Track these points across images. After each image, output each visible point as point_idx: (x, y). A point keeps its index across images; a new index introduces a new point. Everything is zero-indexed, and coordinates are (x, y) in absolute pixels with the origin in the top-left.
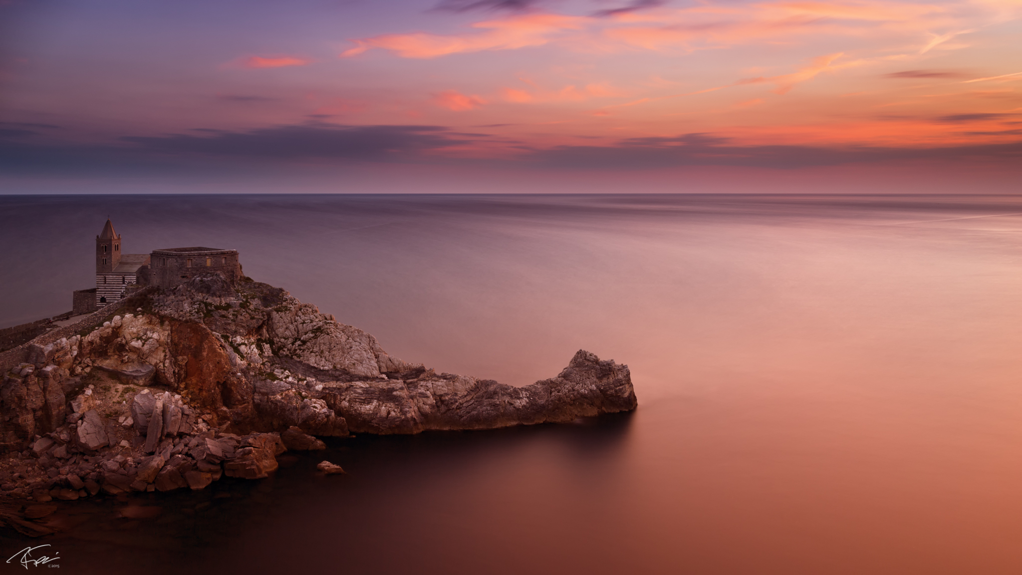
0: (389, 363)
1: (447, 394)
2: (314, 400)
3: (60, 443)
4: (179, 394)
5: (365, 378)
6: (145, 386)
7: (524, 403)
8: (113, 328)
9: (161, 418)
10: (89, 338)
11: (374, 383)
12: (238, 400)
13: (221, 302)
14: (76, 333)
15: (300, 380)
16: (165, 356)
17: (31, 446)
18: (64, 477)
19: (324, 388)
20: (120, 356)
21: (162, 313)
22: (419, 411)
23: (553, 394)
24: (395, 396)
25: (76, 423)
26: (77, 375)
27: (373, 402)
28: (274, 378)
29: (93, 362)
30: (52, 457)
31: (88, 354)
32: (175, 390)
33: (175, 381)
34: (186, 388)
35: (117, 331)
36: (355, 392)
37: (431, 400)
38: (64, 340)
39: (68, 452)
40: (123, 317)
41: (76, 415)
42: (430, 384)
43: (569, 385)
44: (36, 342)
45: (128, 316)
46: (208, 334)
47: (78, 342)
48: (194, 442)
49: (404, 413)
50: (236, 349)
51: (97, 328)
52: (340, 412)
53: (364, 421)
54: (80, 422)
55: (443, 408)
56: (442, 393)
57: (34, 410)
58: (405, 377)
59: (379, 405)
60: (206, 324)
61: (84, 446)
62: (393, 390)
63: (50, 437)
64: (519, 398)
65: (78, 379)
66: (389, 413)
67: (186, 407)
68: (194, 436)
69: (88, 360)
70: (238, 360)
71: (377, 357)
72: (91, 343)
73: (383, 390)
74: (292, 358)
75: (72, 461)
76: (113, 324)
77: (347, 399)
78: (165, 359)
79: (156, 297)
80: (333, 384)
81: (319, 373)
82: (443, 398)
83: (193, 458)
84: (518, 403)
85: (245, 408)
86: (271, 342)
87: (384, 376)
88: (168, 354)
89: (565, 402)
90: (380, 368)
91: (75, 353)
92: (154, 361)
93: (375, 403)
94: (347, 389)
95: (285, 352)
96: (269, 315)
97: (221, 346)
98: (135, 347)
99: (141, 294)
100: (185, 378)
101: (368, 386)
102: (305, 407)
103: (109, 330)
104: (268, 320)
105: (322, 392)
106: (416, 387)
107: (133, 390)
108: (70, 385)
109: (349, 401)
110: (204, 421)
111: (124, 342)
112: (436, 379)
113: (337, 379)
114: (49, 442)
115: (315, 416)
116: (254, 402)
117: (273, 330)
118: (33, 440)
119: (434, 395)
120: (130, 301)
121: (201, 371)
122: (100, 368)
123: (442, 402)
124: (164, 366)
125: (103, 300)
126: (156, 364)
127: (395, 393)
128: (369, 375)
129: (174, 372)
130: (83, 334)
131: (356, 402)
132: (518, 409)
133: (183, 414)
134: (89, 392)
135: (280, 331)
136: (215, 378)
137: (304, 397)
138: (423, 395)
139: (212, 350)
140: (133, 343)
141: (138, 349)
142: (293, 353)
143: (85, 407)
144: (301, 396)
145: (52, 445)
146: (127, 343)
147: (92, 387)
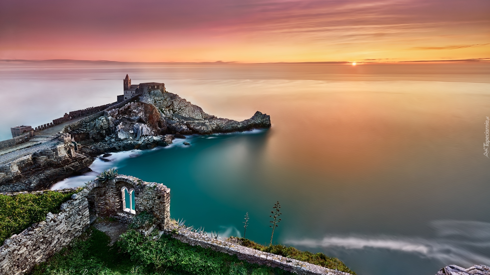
0: (205, 115)
1: (220, 124)
2: (184, 126)
3: (113, 138)
4: (147, 124)
5: (198, 120)
6: (137, 122)
7: (240, 126)
9: (141, 131)
10: (121, 109)
11: (200, 121)
12: (163, 126)
13: (159, 99)
15: (180, 120)
16: (143, 114)
17: (105, 139)
18: (114, 147)
19: (186, 123)
20: (130, 114)
21: (142, 102)
22: (212, 128)
23: (249, 123)
25: (117, 132)
26: (118, 119)
28: (173, 120)
29: (122, 116)
30: (111, 142)
31: (121, 113)
32: (145, 123)
33: (145, 121)
34: (148, 123)
35: (129, 107)
36: (195, 123)
37: (216, 126)
38: (114, 109)
39: (115, 140)
40: (131, 103)
41: (118, 130)
42: (215, 121)
43: (253, 121)
44: (105, 110)
46: (155, 108)
47: (118, 110)
48: (150, 137)
49: (208, 129)
50: (163, 112)
51: (123, 106)
52: (190, 129)
53: (197, 131)
55: (218, 128)
57: (105, 129)
58: (209, 119)
60: (154, 105)
61: (120, 139)
62: (205, 123)
63: (110, 136)
64: (239, 125)
66: (204, 129)
67: (148, 128)
68: (150, 136)
69: (121, 115)
70: (163, 115)
71: (202, 114)
72: (122, 110)
73: (203, 123)
74: (178, 114)
75: (116, 142)
76: (128, 105)
78: (143, 115)
79: (140, 97)
80: (189, 121)
81: (185, 119)
82: (219, 125)
83: (150, 142)
85: (165, 128)
86: (172, 110)
87: (203, 119)
89: (252, 125)
90: (202, 117)
91: (117, 113)
92: (139, 115)
93: (200, 126)
94: (193, 123)
95: (177, 113)
96: (172, 102)
97: (158, 111)
99: (136, 96)
100: (148, 120)
101: (198, 122)
102: (181, 127)
103: (127, 107)
104: (172, 104)
105: (186, 124)
106: (212, 122)
107: (134, 123)
108: (116, 122)
109: (193, 126)
110: (153, 131)
112: (217, 120)
114: (110, 138)
115: (184, 130)
116: (167, 126)
117: (173, 107)
118: (105, 137)
119: (216, 124)
120: (133, 98)
121: (153, 118)
122: (124, 117)
123: (218, 126)
124: (142, 117)
125: (126, 98)
127: (206, 124)
128: (199, 119)
129: (145, 118)
130: (120, 108)
131: (195, 126)
132: (239, 128)
133: (147, 129)
134: (121, 124)
135: (175, 107)
136: (157, 120)
137: (181, 125)
138: (213, 124)
139: (156, 112)
140: (134, 110)
141: (135, 112)
142: (179, 113)
143: (120, 128)
144: (180, 124)
145: (111, 138)
146: (132, 110)
147: (122, 123)
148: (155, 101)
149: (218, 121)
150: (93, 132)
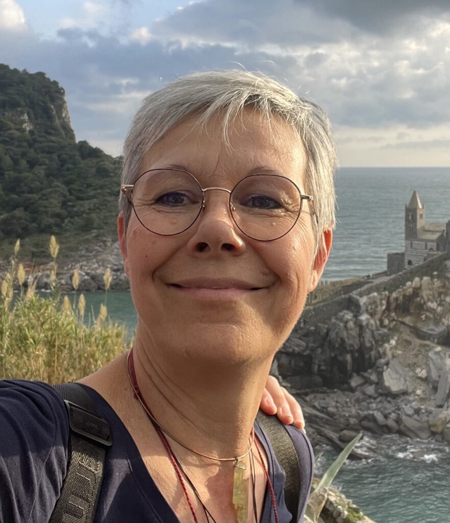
3: (370, 383)
8: (414, 288)
10: (394, 295)
14: (385, 289)
17: (349, 381)
18: (371, 412)
20: (419, 314)
25: (382, 368)
29: (398, 316)
30: (364, 393)
31: (394, 309)
35: (417, 291)
38: (376, 294)
39: (376, 392)
40: (421, 279)
41: (383, 361)
45: (425, 278)
47: (386, 297)
51: (401, 287)
54: (385, 367)
61: (388, 389)
63: (363, 377)
65: (386, 330)
69: (393, 314)
72: (396, 299)
75: (379, 399)
76: (414, 285)
91: (384, 307)
98: (431, 308)
99: (436, 259)
103: (411, 290)
107: (428, 346)
108: (379, 334)
111: (422, 302)
114: (362, 381)
118: (351, 377)
122: (403, 323)
125: (410, 263)
130: (391, 291)
134: (393, 342)
140: (430, 304)
143: (389, 354)
145: (364, 384)
146: (425, 303)
147: (396, 338)
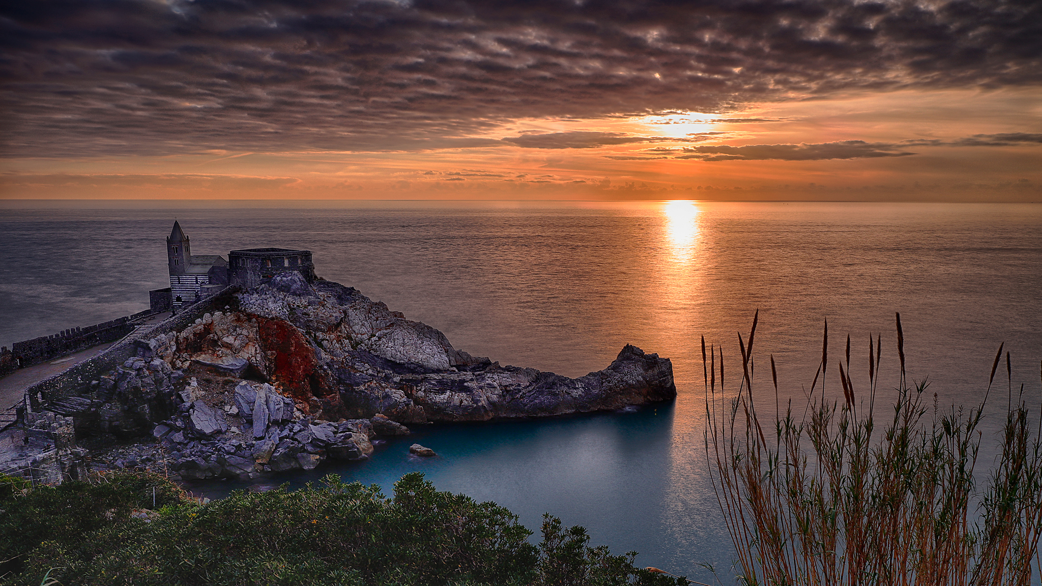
0: (459, 357)
1: (512, 385)
2: (393, 390)
3: (178, 430)
5: (438, 371)
6: (242, 378)
7: (579, 393)
8: (204, 325)
9: (265, 407)
10: (183, 334)
11: (446, 377)
12: (326, 391)
14: (171, 329)
15: (379, 372)
16: (256, 350)
19: (401, 380)
20: (214, 351)
21: (249, 311)
22: (488, 400)
23: (604, 384)
24: (466, 386)
25: (188, 412)
27: (446, 392)
28: (357, 370)
29: (191, 356)
31: (184, 349)
33: (267, 374)
34: (277, 380)
35: (208, 328)
37: (498, 391)
39: (185, 438)
40: (212, 315)
41: (187, 405)
42: (496, 377)
43: (618, 376)
44: (139, 338)
45: (218, 314)
46: (294, 330)
47: (175, 338)
48: (297, 428)
49: (476, 402)
50: (320, 345)
51: (190, 325)
52: (417, 401)
53: (439, 408)
54: (191, 411)
55: (508, 397)
56: (508, 384)
57: (149, 400)
58: (474, 370)
59: (452, 394)
60: (291, 321)
61: (201, 432)
62: (463, 381)
63: (167, 425)
64: (576, 388)
65: (180, 372)
66: (461, 402)
70: (323, 355)
71: (448, 351)
72: (186, 339)
73: (453, 382)
74: (370, 353)
75: (191, 445)
76: (204, 321)
77: (423, 389)
78: (256, 354)
79: (239, 295)
80: (409, 377)
81: (395, 367)
82: (508, 388)
84: (575, 393)
85: (333, 397)
86: (349, 337)
87: (454, 369)
88: (258, 349)
89: (615, 392)
90: (451, 361)
91: (174, 348)
92: (246, 356)
93: (448, 393)
94: (422, 381)
95: (364, 347)
96: (345, 312)
97: (306, 341)
98: (227, 343)
99: (226, 293)
100: (274, 371)
101: (441, 378)
102: (387, 396)
103: (201, 327)
104: (345, 317)
105: (399, 383)
106: (483, 379)
107: (232, 382)
109: (424, 391)
111: (216, 338)
112: (502, 371)
113: (413, 371)
115: (397, 404)
116: (341, 391)
117: (350, 327)
118: (151, 426)
119: (500, 385)
120: (217, 299)
121: (291, 364)
123: (508, 391)
124: (256, 360)
126: (249, 359)
127: (466, 384)
128: (441, 368)
129: (265, 365)
130: (179, 331)
131: (431, 392)
132: (575, 398)
133: (284, 403)
134: (193, 384)
135: (356, 328)
136: (304, 371)
137: (384, 388)
138: (490, 386)
139: (299, 345)
140: (225, 339)
141: (230, 344)
142: (371, 348)
143: (192, 396)
144: (382, 387)
145: (170, 431)
147: (194, 379)
148: (290, 307)
149: (505, 375)
150: (111, 408)
